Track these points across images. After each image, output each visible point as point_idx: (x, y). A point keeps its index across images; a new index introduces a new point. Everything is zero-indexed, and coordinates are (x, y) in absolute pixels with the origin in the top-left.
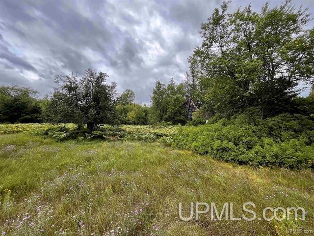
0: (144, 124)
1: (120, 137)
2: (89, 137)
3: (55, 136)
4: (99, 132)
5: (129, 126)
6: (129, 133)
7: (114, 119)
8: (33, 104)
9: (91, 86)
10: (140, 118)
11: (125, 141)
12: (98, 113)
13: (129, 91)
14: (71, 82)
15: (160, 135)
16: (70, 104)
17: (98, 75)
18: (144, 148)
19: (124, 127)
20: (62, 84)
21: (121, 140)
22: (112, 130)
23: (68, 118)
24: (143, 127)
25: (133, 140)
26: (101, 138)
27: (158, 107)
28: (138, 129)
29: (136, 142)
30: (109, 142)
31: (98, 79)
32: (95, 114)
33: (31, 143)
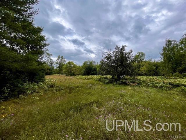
0: (155, 76)
1: (138, 84)
2: (119, 83)
3: (103, 81)
4: (124, 80)
5: (142, 77)
6: (144, 82)
7: (132, 72)
8: (94, 67)
9: (118, 54)
10: (151, 71)
11: (142, 87)
12: (123, 69)
13: (140, 53)
14: (108, 55)
15: (175, 85)
16: (109, 66)
17: (121, 47)
18: (160, 94)
19: (139, 77)
20: (105, 56)
21: (139, 86)
22: (131, 79)
23: (108, 73)
24: (154, 77)
25: (148, 86)
26: (125, 84)
27: (169, 61)
28: (150, 79)
29: (151, 89)
30: (130, 86)
31: (121, 50)
32: (121, 70)
33: (96, 84)
